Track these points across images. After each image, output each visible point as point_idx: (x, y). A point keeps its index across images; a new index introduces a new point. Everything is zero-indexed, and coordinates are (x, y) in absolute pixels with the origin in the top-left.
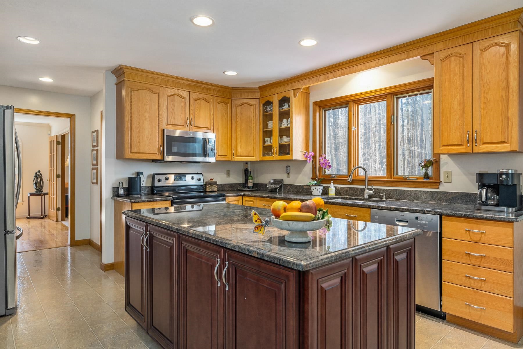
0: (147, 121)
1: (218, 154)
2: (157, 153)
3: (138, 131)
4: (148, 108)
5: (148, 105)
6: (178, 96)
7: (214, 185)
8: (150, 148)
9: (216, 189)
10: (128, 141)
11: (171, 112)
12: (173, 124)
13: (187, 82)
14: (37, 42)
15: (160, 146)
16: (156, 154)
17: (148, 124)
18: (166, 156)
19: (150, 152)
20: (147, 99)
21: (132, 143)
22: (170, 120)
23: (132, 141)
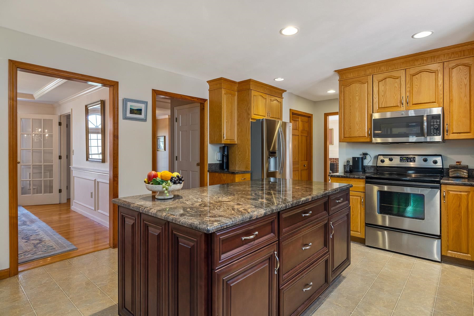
0: (357, 110)
1: (452, 131)
2: (366, 135)
3: (350, 119)
4: (357, 98)
5: (358, 95)
6: (391, 78)
7: (461, 170)
8: (360, 132)
9: (465, 175)
10: (341, 128)
11: (383, 96)
12: (385, 106)
13: (402, 60)
14: (283, 79)
15: (369, 130)
16: (366, 137)
17: (358, 112)
18: (373, 139)
19: (360, 136)
20: (357, 91)
21: (345, 130)
22: (382, 104)
23: (345, 128)
